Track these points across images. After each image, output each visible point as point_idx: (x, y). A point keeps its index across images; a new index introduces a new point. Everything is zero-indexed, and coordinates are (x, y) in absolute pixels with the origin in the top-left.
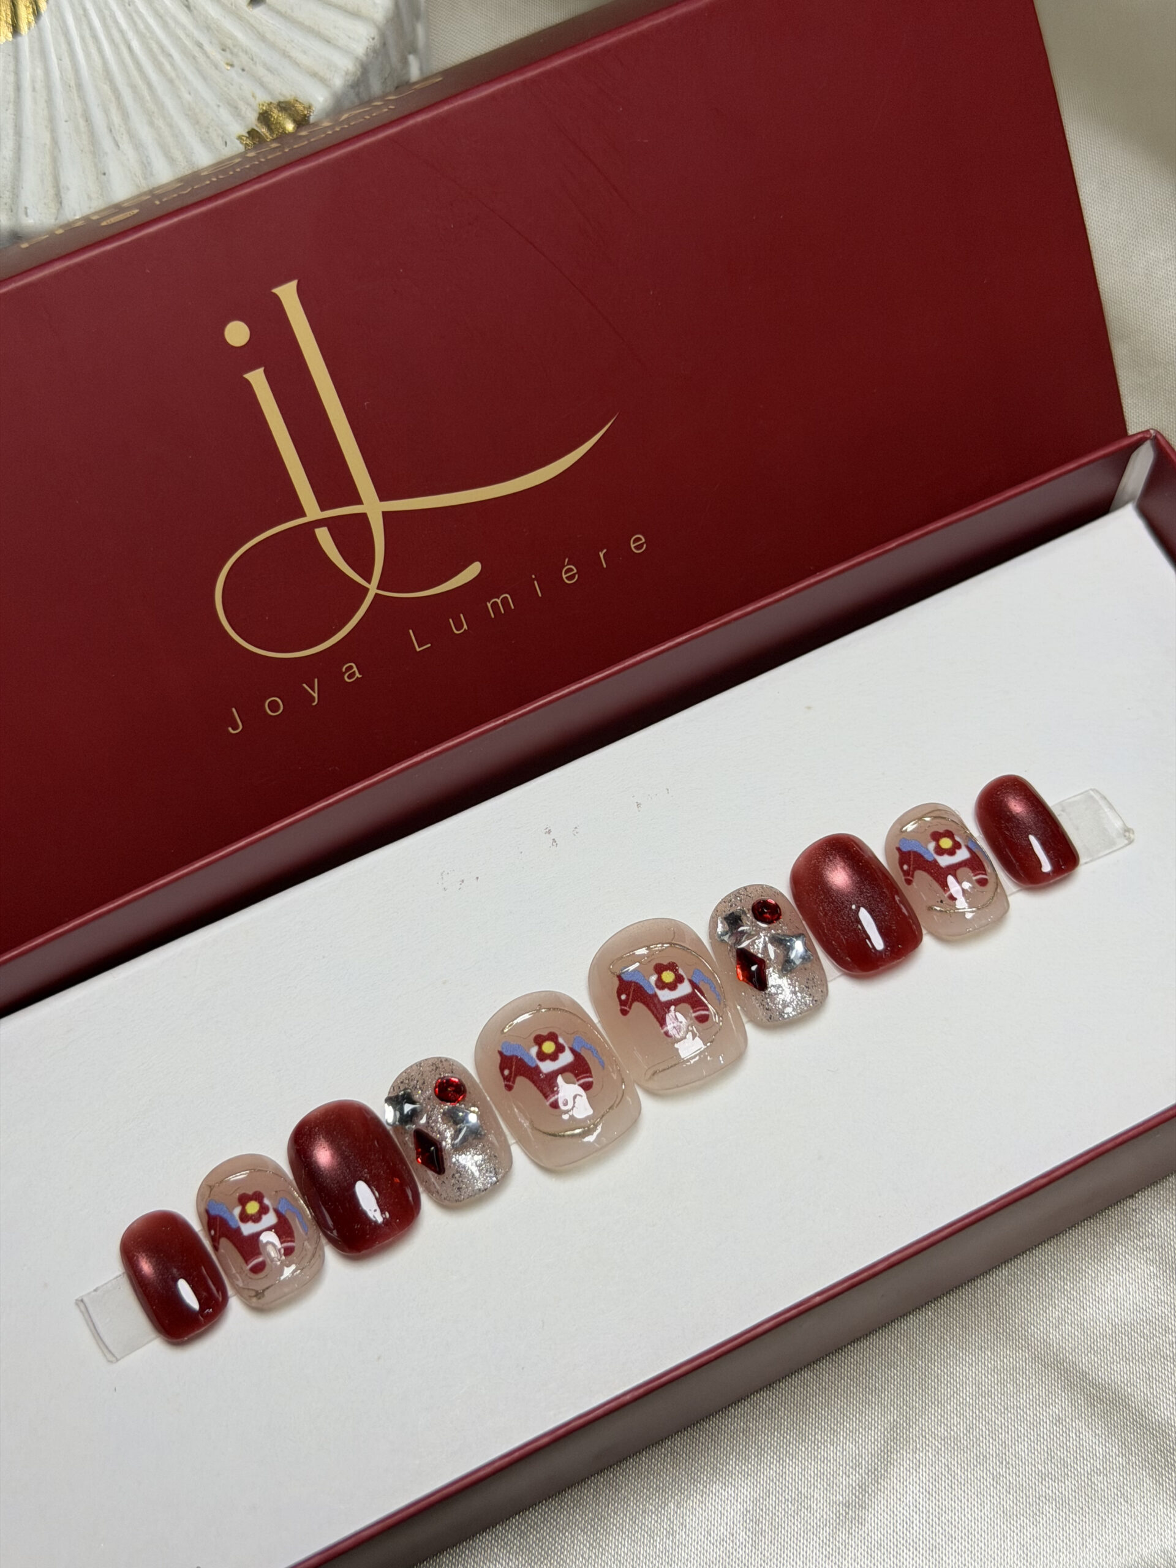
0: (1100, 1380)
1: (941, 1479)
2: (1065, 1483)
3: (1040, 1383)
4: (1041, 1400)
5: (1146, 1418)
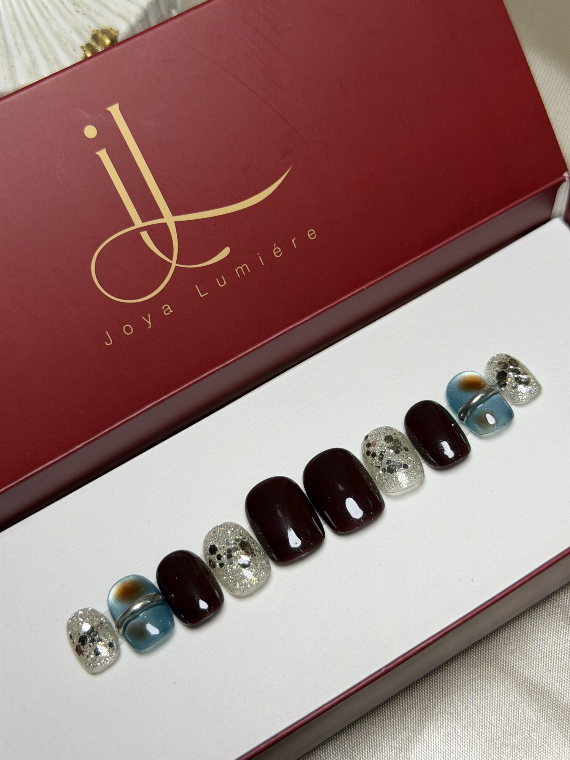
0: (535, 682)
1: (450, 735)
2: (516, 737)
3: (503, 684)
4: (504, 693)
5: (559, 702)
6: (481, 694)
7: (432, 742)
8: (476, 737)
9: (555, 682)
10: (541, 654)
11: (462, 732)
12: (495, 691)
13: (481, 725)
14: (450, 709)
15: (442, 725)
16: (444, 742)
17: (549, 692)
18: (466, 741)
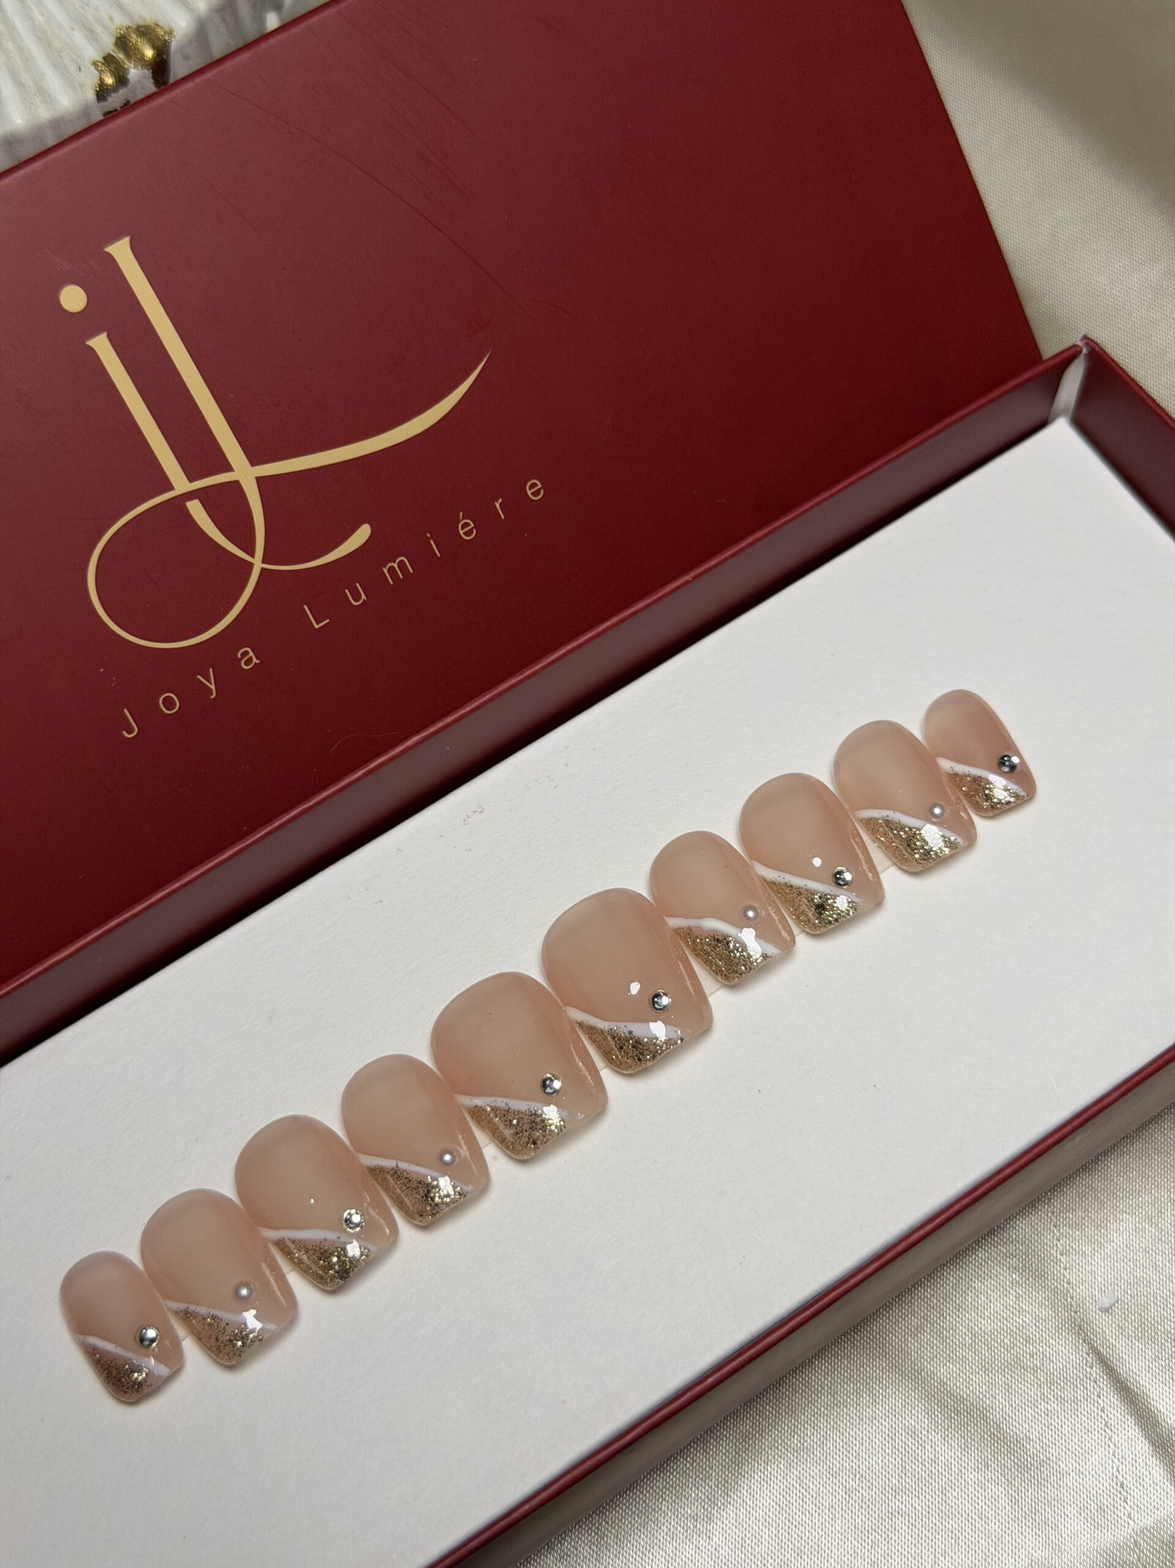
1: (793, 1492)
3: (897, 1393)
4: (897, 1411)
5: (1003, 1431)
6: (855, 1412)
7: (756, 1505)
8: (842, 1497)
9: (997, 1392)
10: (970, 1336)
11: (816, 1486)
12: (880, 1408)
13: (852, 1473)
14: (792, 1440)
15: (777, 1472)
16: (779, 1506)
17: (985, 1412)
18: (822, 1505)
